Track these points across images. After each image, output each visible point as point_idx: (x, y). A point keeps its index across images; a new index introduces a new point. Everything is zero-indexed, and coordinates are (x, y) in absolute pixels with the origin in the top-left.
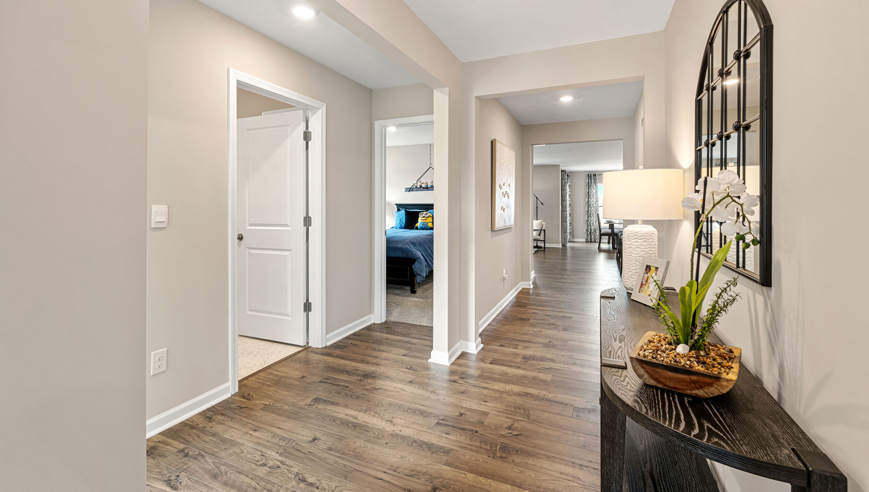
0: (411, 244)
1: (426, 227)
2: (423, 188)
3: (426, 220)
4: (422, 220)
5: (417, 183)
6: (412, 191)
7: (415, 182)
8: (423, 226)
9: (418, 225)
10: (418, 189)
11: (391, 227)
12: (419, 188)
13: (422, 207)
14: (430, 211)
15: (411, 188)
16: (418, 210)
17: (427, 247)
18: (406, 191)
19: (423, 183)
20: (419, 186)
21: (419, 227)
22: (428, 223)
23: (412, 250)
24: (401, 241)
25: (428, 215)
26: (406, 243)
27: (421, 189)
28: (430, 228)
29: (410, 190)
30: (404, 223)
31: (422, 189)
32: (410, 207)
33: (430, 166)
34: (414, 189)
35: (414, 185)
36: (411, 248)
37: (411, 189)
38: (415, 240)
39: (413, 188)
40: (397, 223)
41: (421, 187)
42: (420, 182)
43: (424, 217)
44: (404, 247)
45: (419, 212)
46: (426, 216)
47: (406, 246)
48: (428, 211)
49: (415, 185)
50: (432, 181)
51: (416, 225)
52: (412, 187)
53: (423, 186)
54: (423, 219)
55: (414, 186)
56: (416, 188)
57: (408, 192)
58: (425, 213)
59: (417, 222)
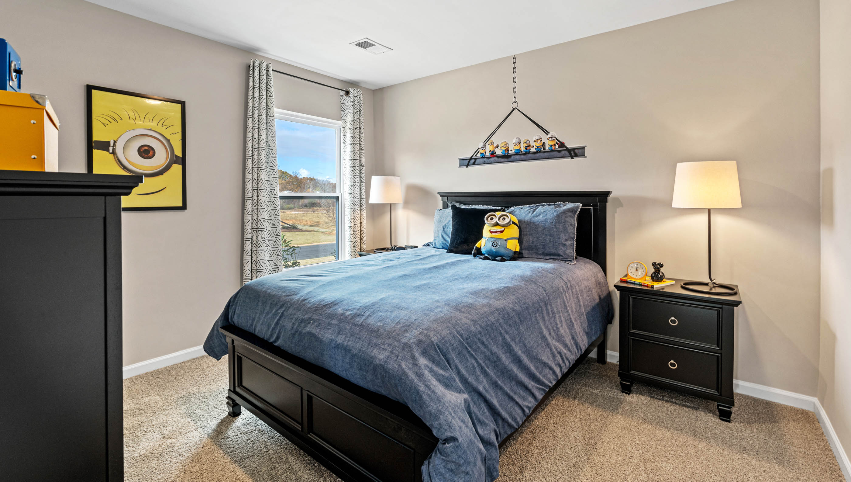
0: (425, 353)
1: (503, 251)
2: (498, 157)
3: (502, 232)
4: (491, 232)
5: (484, 147)
6: (474, 164)
7: (481, 145)
8: (494, 249)
9: (484, 244)
10: (485, 159)
11: (426, 243)
12: (488, 158)
13: (495, 199)
14: (513, 208)
15: (471, 159)
16: (485, 207)
17: (494, 348)
18: (461, 165)
19: (497, 147)
20: (488, 154)
21: (483, 251)
22: (506, 240)
23: (422, 388)
24: (389, 335)
25: (507, 221)
26: (406, 346)
27: (492, 159)
28: (511, 254)
29: (469, 162)
30: (451, 236)
31: (496, 158)
32: (469, 199)
33: (515, 105)
34: (478, 161)
35: (477, 151)
36: (420, 376)
37: (472, 161)
38: (445, 333)
39: (476, 159)
40: (436, 235)
41: (493, 154)
42: (492, 143)
43: (497, 224)
44: (392, 366)
45: (485, 212)
46: (501, 222)
47: (404, 365)
48: (508, 208)
49: (481, 151)
50: (517, 140)
51: (478, 245)
52: (474, 157)
53: (499, 152)
54: (495, 229)
55: (479, 155)
56: (483, 157)
57: (465, 168)
58: (499, 214)
59: (480, 237)
